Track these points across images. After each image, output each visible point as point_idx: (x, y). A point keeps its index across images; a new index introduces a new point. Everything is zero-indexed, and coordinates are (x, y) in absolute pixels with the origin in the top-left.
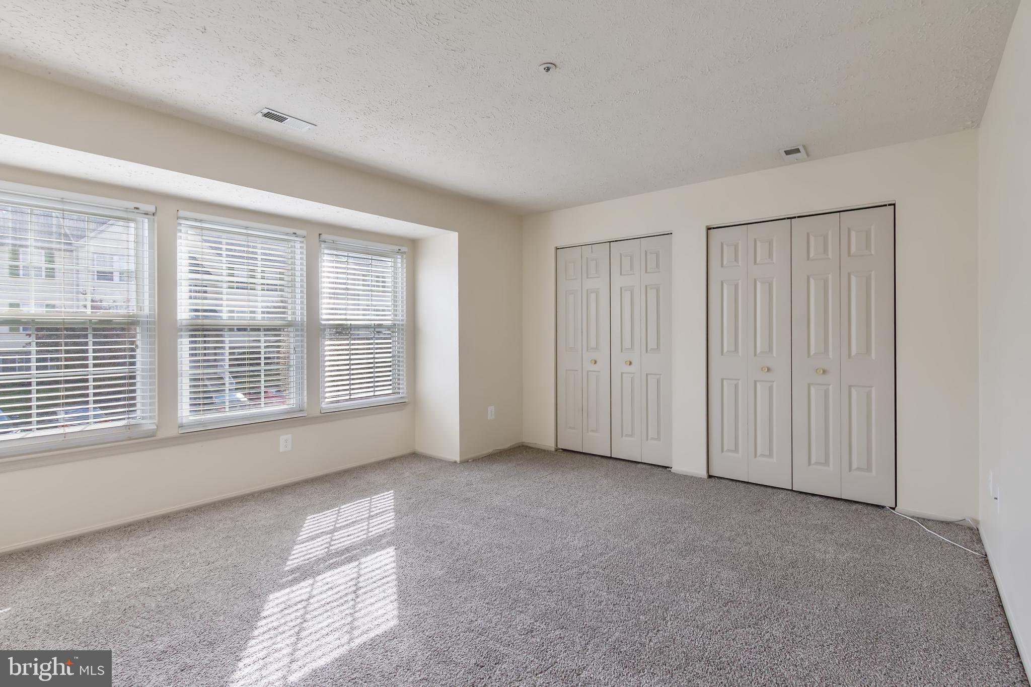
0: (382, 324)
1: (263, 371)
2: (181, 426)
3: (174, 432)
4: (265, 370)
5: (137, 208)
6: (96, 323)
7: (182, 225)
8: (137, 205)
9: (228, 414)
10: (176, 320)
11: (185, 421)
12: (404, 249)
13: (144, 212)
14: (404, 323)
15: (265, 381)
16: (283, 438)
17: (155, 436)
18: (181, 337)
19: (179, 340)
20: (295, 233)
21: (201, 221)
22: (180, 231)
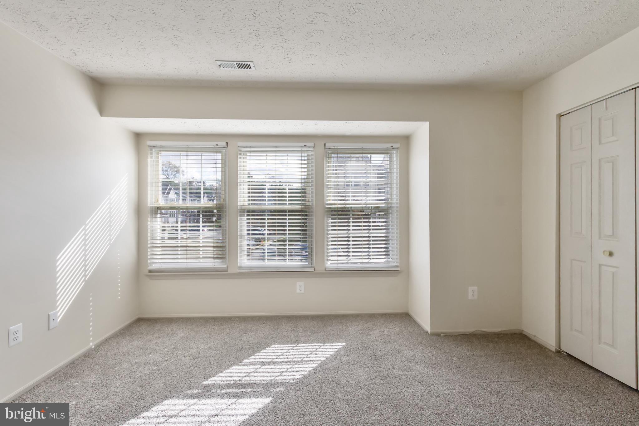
0: (379, 207)
1: (287, 239)
2: (240, 268)
3: (236, 271)
4: (289, 238)
5: (217, 145)
6: (204, 208)
7: (242, 151)
8: (217, 143)
9: (267, 264)
10: (237, 206)
11: (243, 265)
12: (395, 145)
13: (223, 147)
14: (398, 205)
15: (289, 245)
16: (298, 284)
17: (227, 271)
18: (241, 216)
19: (239, 218)
20: (306, 146)
21: (250, 147)
22: (241, 154)
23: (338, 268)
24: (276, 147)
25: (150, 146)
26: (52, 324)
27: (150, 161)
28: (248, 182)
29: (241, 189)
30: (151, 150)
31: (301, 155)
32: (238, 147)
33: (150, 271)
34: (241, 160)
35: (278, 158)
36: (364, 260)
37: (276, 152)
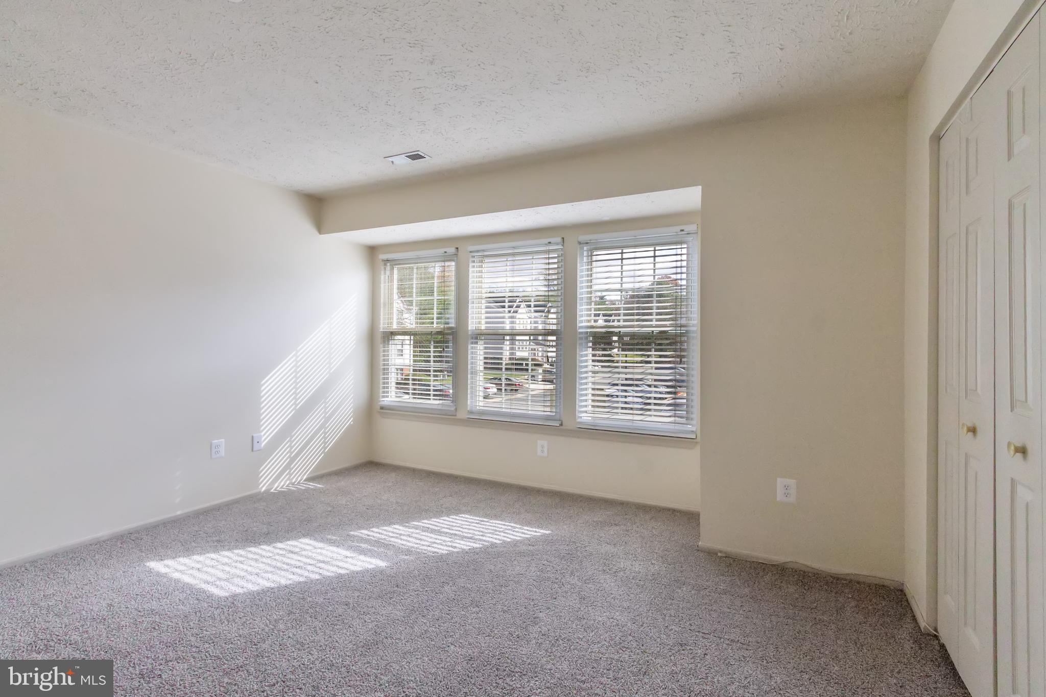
0: (666, 332)
2: (471, 413)
3: (466, 416)
4: (531, 376)
5: (446, 252)
6: (436, 333)
7: (474, 257)
8: (446, 250)
9: (503, 410)
10: (468, 330)
11: (474, 409)
13: (453, 253)
14: (696, 329)
16: (540, 443)
17: (456, 416)
18: (472, 343)
19: (470, 346)
20: (550, 243)
21: (484, 251)
22: (474, 262)
23: (596, 426)
24: (514, 248)
25: (383, 261)
26: (256, 447)
27: (383, 277)
28: (486, 298)
29: (473, 308)
30: (385, 265)
31: (548, 256)
32: (471, 252)
33: (382, 408)
34: (473, 269)
35: (517, 262)
36: (635, 416)
37: (513, 255)
